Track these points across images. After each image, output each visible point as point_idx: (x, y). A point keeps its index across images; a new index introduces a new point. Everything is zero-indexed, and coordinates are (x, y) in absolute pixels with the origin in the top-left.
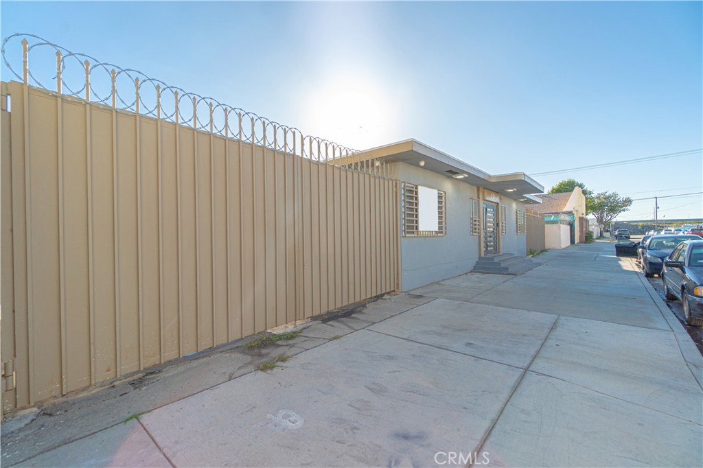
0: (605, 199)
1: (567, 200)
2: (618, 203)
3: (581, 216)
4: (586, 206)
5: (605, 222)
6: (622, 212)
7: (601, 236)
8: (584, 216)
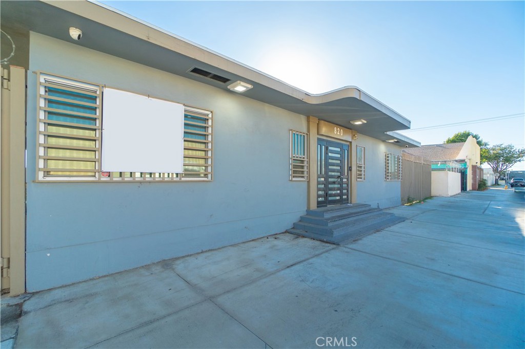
0: (501, 150)
1: (460, 149)
2: (514, 154)
3: (475, 164)
4: (481, 156)
5: (501, 171)
6: (518, 162)
7: (496, 184)
8: (478, 165)
